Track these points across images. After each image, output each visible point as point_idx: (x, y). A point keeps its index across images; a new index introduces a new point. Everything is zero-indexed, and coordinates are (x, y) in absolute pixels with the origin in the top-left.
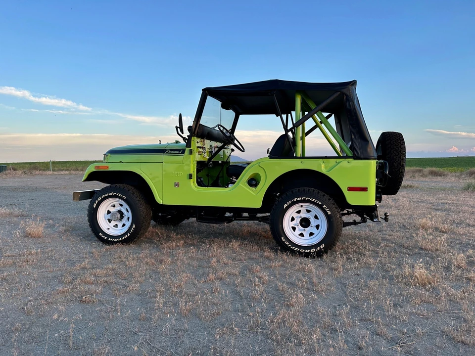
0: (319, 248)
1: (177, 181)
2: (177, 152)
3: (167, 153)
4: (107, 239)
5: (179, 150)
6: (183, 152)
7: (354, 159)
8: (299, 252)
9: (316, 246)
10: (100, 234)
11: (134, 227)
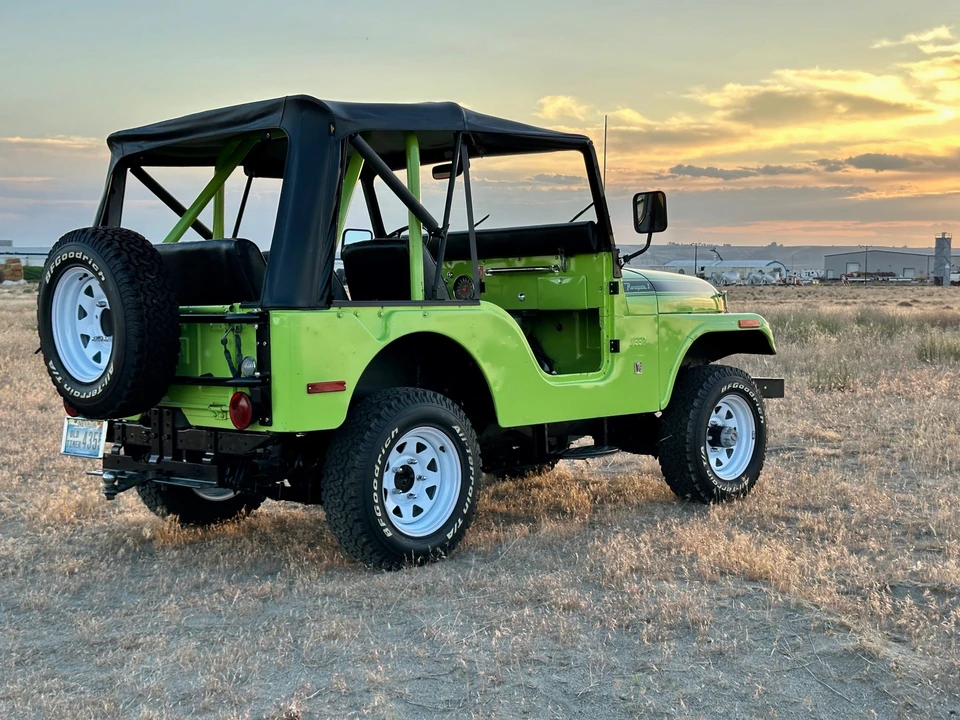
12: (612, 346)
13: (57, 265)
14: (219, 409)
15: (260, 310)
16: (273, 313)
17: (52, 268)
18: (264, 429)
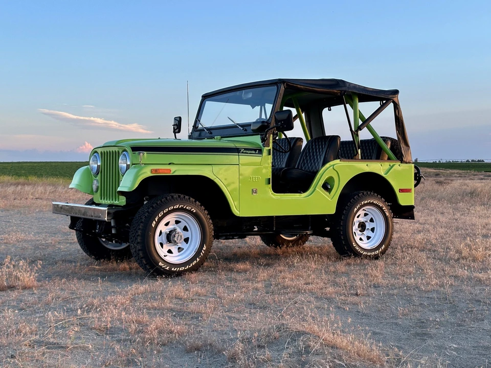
0: (381, 250)
1: (254, 188)
2: (254, 152)
3: (242, 153)
4: (170, 269)
5: (255, 150)
6: (260, 151)
7: (401, 163)
8: (367, 255)
9: (378, 248)
10: (160, 264)
11: (204, 249)
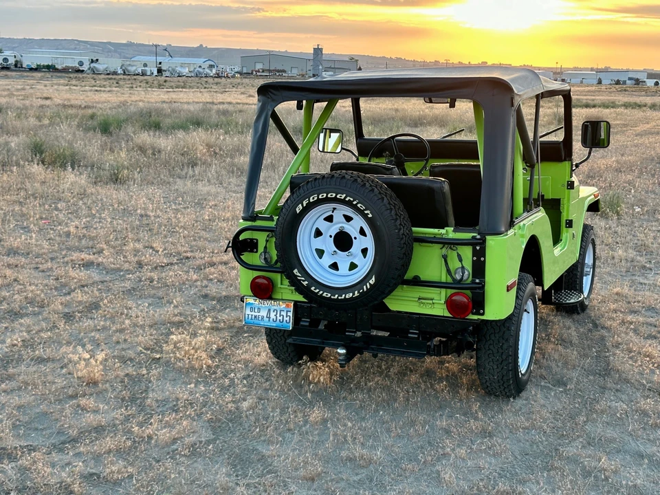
12: (567, 224)
13: (311, 200)
14: (431, 302)
15: (478, 237)
16: (488, 238)
17: (305, 203)
18: (475, 317)
